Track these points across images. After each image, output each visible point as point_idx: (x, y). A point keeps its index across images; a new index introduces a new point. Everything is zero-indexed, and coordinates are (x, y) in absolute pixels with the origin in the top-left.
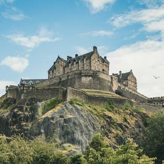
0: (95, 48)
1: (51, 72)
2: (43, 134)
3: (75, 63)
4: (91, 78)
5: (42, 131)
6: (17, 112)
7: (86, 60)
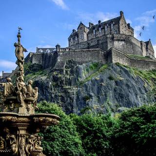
0: (121, 13)
1: (72, 39)
2: (93, 98)
3: (100, 29)
4: (123, 42)
5: (92, 94)
6: (57, 75)
7: (114, 25)
